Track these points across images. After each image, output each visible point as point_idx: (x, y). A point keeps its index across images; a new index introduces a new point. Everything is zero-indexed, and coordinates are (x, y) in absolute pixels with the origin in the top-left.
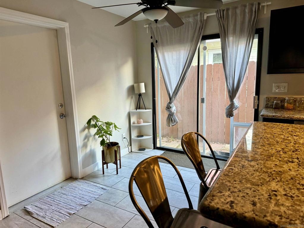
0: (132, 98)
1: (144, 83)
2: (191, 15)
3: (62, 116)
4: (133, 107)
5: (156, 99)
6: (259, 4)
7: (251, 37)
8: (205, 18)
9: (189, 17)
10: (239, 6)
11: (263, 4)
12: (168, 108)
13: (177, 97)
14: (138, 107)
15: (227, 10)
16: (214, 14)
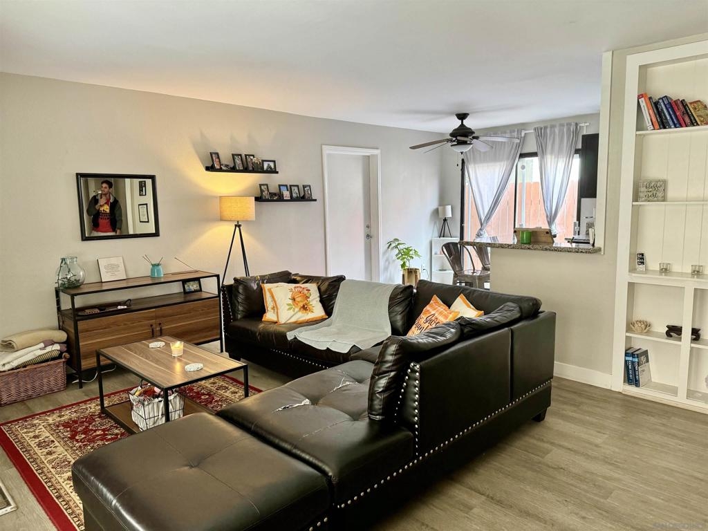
0: (435, 223)
1: (450, 206)
2: (508, 131)
3: (368, 236)
4: (436, 234)
5: (465, 225)
6: (577, 124)
7: (569, 157)
8: (523, 135)
9: (505, 133)
10: (558, 125)
11: (581, 125)
12: (479, 235)
13: (490, 223)
14: (442, 235)
15: (546, 128)
16: (533, 131)
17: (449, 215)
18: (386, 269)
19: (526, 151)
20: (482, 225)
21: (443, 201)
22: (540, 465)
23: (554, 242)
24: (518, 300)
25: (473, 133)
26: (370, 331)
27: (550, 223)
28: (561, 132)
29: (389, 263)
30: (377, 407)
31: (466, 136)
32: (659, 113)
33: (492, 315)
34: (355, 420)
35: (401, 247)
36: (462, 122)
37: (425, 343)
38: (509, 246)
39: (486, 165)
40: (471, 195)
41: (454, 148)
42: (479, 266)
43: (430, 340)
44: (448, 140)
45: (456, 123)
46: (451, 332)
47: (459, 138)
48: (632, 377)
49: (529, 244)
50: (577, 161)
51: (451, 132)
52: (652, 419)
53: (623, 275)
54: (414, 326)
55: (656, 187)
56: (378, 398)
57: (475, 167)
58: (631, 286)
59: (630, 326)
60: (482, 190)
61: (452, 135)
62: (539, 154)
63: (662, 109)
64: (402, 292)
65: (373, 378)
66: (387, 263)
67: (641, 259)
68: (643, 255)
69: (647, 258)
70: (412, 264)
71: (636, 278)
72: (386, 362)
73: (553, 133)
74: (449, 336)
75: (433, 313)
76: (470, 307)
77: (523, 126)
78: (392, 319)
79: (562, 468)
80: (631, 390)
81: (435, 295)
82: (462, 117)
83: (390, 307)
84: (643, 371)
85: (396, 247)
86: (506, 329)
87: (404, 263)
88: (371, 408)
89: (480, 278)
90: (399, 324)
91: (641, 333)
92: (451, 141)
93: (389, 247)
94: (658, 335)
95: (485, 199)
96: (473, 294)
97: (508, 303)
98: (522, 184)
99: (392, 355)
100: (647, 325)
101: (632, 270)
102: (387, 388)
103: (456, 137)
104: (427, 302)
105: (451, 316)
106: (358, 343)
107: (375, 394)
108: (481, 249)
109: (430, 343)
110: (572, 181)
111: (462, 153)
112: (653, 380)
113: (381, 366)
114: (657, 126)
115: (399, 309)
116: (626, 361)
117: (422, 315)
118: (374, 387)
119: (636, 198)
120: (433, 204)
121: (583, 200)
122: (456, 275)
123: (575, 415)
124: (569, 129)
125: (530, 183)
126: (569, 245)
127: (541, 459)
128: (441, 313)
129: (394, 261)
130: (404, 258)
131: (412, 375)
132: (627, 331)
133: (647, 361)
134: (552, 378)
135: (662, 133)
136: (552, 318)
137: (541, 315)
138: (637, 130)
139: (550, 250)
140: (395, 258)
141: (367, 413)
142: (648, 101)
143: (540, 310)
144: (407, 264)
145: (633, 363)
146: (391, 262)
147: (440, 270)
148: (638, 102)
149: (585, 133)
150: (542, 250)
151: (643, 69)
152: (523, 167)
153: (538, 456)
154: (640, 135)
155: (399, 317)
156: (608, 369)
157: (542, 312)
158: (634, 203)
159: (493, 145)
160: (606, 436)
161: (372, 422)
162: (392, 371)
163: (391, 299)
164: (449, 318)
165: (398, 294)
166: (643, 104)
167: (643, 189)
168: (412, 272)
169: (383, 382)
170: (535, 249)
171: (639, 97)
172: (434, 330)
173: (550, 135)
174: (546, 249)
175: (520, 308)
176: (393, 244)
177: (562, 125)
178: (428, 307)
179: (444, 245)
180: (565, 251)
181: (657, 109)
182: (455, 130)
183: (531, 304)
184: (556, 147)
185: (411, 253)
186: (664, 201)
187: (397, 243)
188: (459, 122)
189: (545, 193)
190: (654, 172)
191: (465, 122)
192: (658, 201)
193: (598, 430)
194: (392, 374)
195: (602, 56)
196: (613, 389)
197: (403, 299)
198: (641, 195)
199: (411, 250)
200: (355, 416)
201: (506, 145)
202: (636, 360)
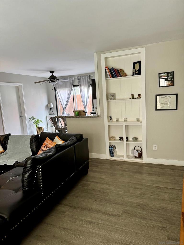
0: (47, 110)
1: (52, 104)
2: (69, 78)
3: (21, 117)
4: (48, 113)
5: (58, 110)
6: (90, 76)
7: (89, 86)
8: (73, 79)
9: (68, 78)
10: (84, 76)
11: (91, 76)
12: (63, 113)
13: (66, 109)
14: (50, 114)
15: (80, 77)
16: (76, 78)
17: (52, 107)
18: (30, 128)
19: (75, 84)
20: (64, 110)
21: (49, 102)
22: (87, 190)
23: (86, 114)
24: (76, 135)
25: (56, 78)
26: (23, 154)
27: (85, 108)
28: (85, 78)
29: (31, 126)
30: (25, 185)
31: (54, 79)
32: (111, 73)
33: (68, 142)
34: (17, 192)
35: (35, 119)
36: (52, 74)
37: (42, 157)
38: (72, 117)
39: (62, 89)
40: (59, 99)
41: (50, 83)
42: (63, 124)
43: (45, 155)
44: (48, 80)
45: (50, 75)
46: (53, 151)
47: (52, 80)
48: (112, 155)
49: (78, 116)
50: (91, 88)
51: (49, 77)
52: (118, 167)
53: (106, 124)
54: (40, 150)
55: (112, 96)
56: (25, 182)
57: (59, 90)
58: (109, 126)
59: (110, 139)
60: (62, 97)
61: (49, 78)
62: (79, 85)
63: (112, 72)
64: (34, 138)
65: (23, 174)
66: (30, 126)
67: (111, 118)
68: (111, 116)
69: (112, 117)
70: (40, 125)
71: (110, 124)
72: (28, 167)
73: (82, 78)
74: (52, 152)
75: (47, 144)
76: (60, 140)
77: (73, 76)
78: (32, 148)
79: (94, 189)
80: (112, 158)
81: (47, 137)
82: (52, 72)
83: (30, 144)
84: (115, 152)
85: (33, 120)
86: (72, 146)
87: (37, 125)
88: (23, 186)
89: (64, 128)
90: (35, 150)
91: (113, 140)
92: (49, 81)
93: (30, 120)
94: (117, 140)
95: (64, 100)
96: (61, 135)
97: (73, 137)
98: (75, 95)
99: (30, 164)
100: (114, 138)
101: (109, 121)
102: (29, 177)
103: (51, 79)
104: (44, 140)
105: (53, 144)
106: (18, 160)
107: (24, 180)
108: (64, 119)
109: (44, 156)
110: (90, 94)
111: (54, 85)
112: (118, 154)
113: (25, 170)
114: (111, 77)
115: (34, 144)
116: (110, 150)
117: (43, 145)
118: (23, 178)
119: (107, 99)
120: (46, 103)
121: (94, 100)
122: (55, 128)
123: (97, 170)
124: (87, 77)
125: (78, 95)
126: (90, 115)
127: (87, 188)
128: (50, 144)
129: (33, 125)
130: (37, 123)
131: (39, 170)
132: (109, 140)
133: (115, 149)
134: (89, 159)
135: (113, 79)
136: (87, 139)
137: (84, 139)
138: (106, 78)
139: (85, 117)
140: (33, 124)
141: (21, 188)
142: (108, 69)
143: (83, 137)
144: (38, 126)
145: (112, 150)
146: (31, 125)
147: (51, 126)
148: (105, 69)
149: (92, 79)
150: (82, 117)
151: (106, 59)
152: (75, 90)
153: (86, 187)
154: (107, 80)
155: (34, 147)
156: (105, 153)
157: (83, 138)
158: (107, 101)
159: (64, 82)
160: (106, 175)
161: (24, 192)
162: (30, 170)
163: (31, 141)
164: (53, 145)
165: (33, 139)
166: (107, 70)
167: (109, 96)
168: (40, 128)
169: (27, 175)
170: (80, 117)
171: (106, 67)
172: (46, 151)
173: (82, 79)
174: (83, 117)
175: (77, 138)
176: (32, 118)
177: (85, 76)
178: (45, 142)
179: (50, 118)
180: (89, 117)
181: (111, 71)
182: (50, 77)
183: (80, 136)
184: (84, 83)
185: (39, 121)
186: (115, 100)
187: (33, 118)
188: (51, 74)
189: (82, 98)
190: (112, 91)
191: (53, 74)
192: (114, 100)
193: (103, 173)
194: (30, 171)
195: (94, 54)
196: (107, 159)
197: (35, 140)
198: (109, 98)
199: (39, 120)
200: (16, 191)
201: (69, 82)
202: (112, 149)
